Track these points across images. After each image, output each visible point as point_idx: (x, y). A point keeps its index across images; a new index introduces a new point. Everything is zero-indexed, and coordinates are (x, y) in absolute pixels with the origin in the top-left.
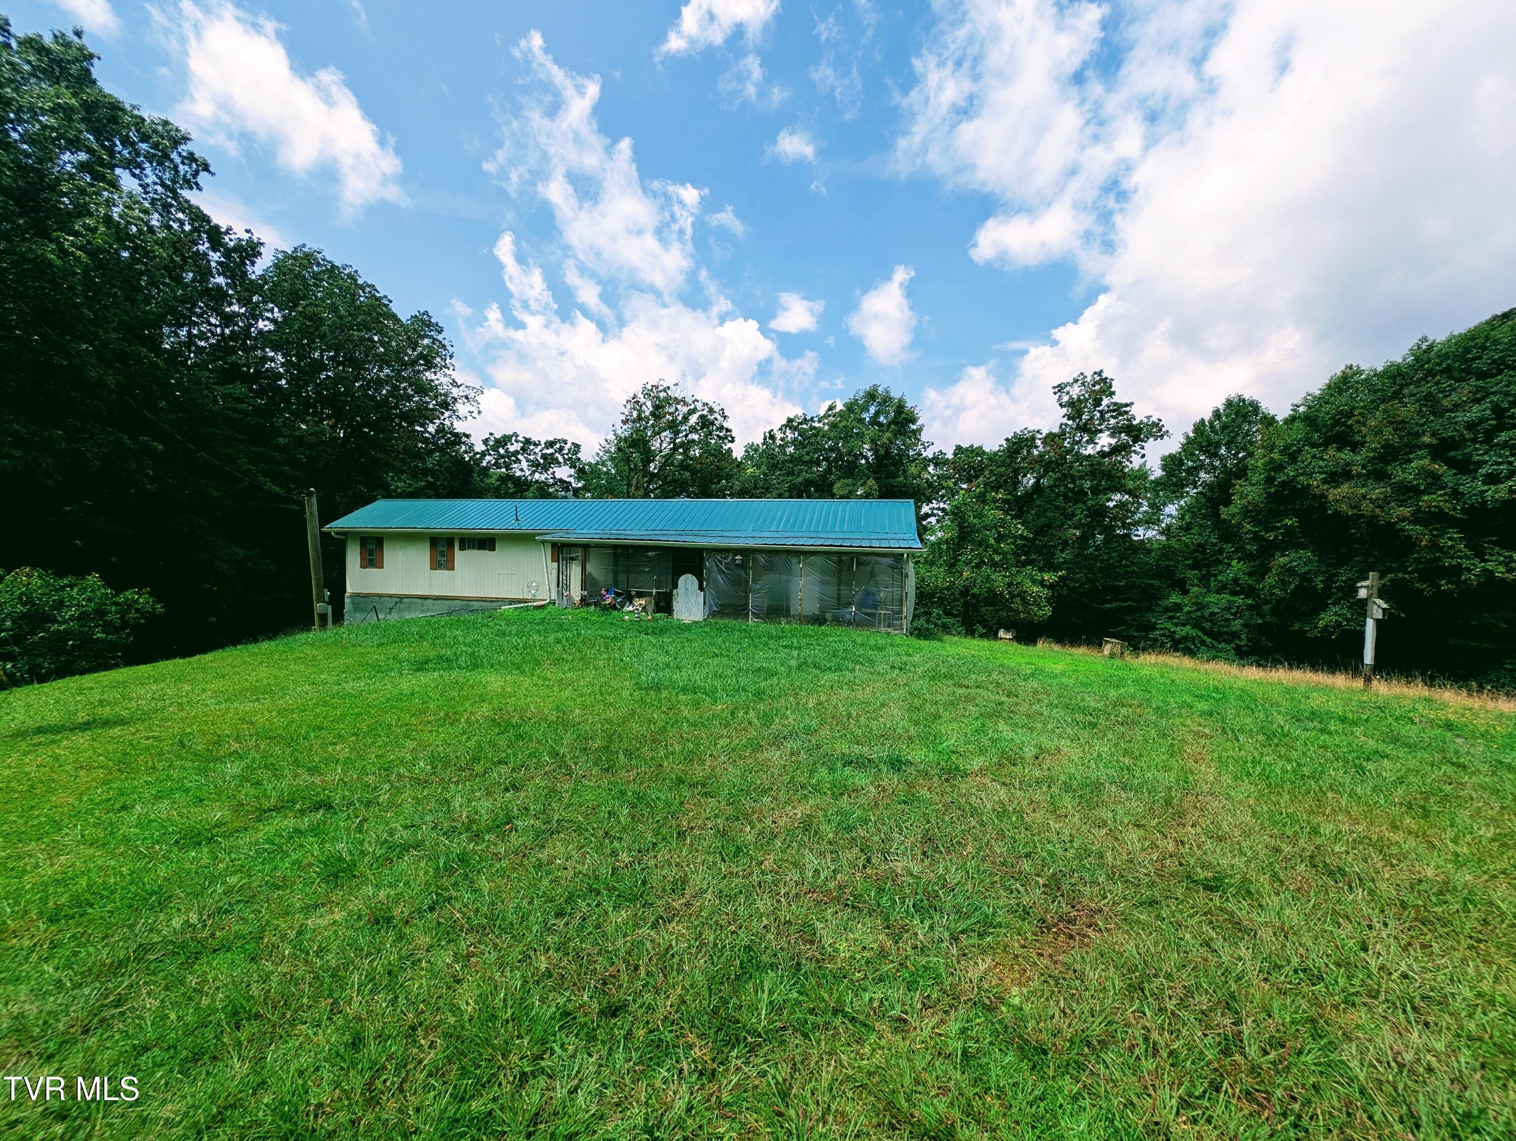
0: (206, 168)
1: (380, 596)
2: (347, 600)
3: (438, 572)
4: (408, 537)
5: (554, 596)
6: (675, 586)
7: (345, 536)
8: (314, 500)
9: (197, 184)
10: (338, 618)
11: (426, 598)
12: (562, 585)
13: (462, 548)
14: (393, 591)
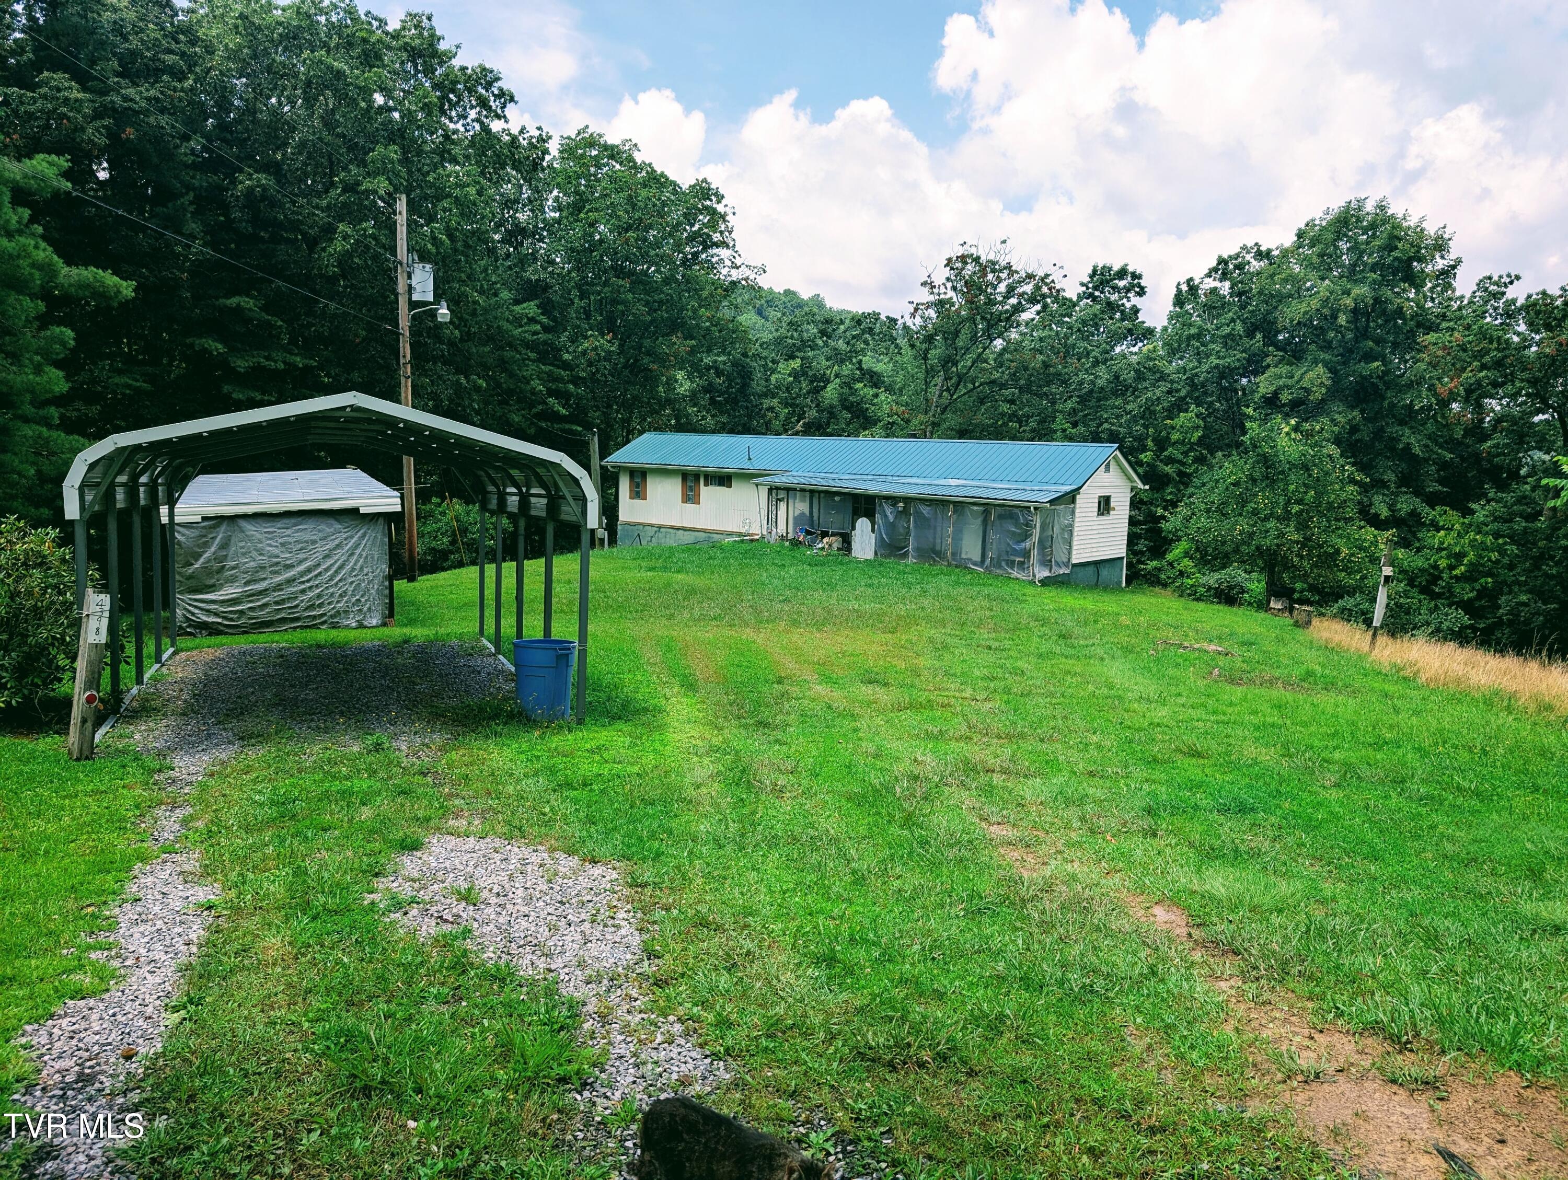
0: (512, 99)
1: (644, 525)
2: (619, 527)
3: (687, 505)
4: (665, 472)
5: (765, 533)
6: (853, 528)
7: (620, 469)
8: (596, 439)
9: (505, 117)
10: (613, 541)
11: (678, 529)
12: (772, 520)
13: (706, 485)
14: (654, 522)
